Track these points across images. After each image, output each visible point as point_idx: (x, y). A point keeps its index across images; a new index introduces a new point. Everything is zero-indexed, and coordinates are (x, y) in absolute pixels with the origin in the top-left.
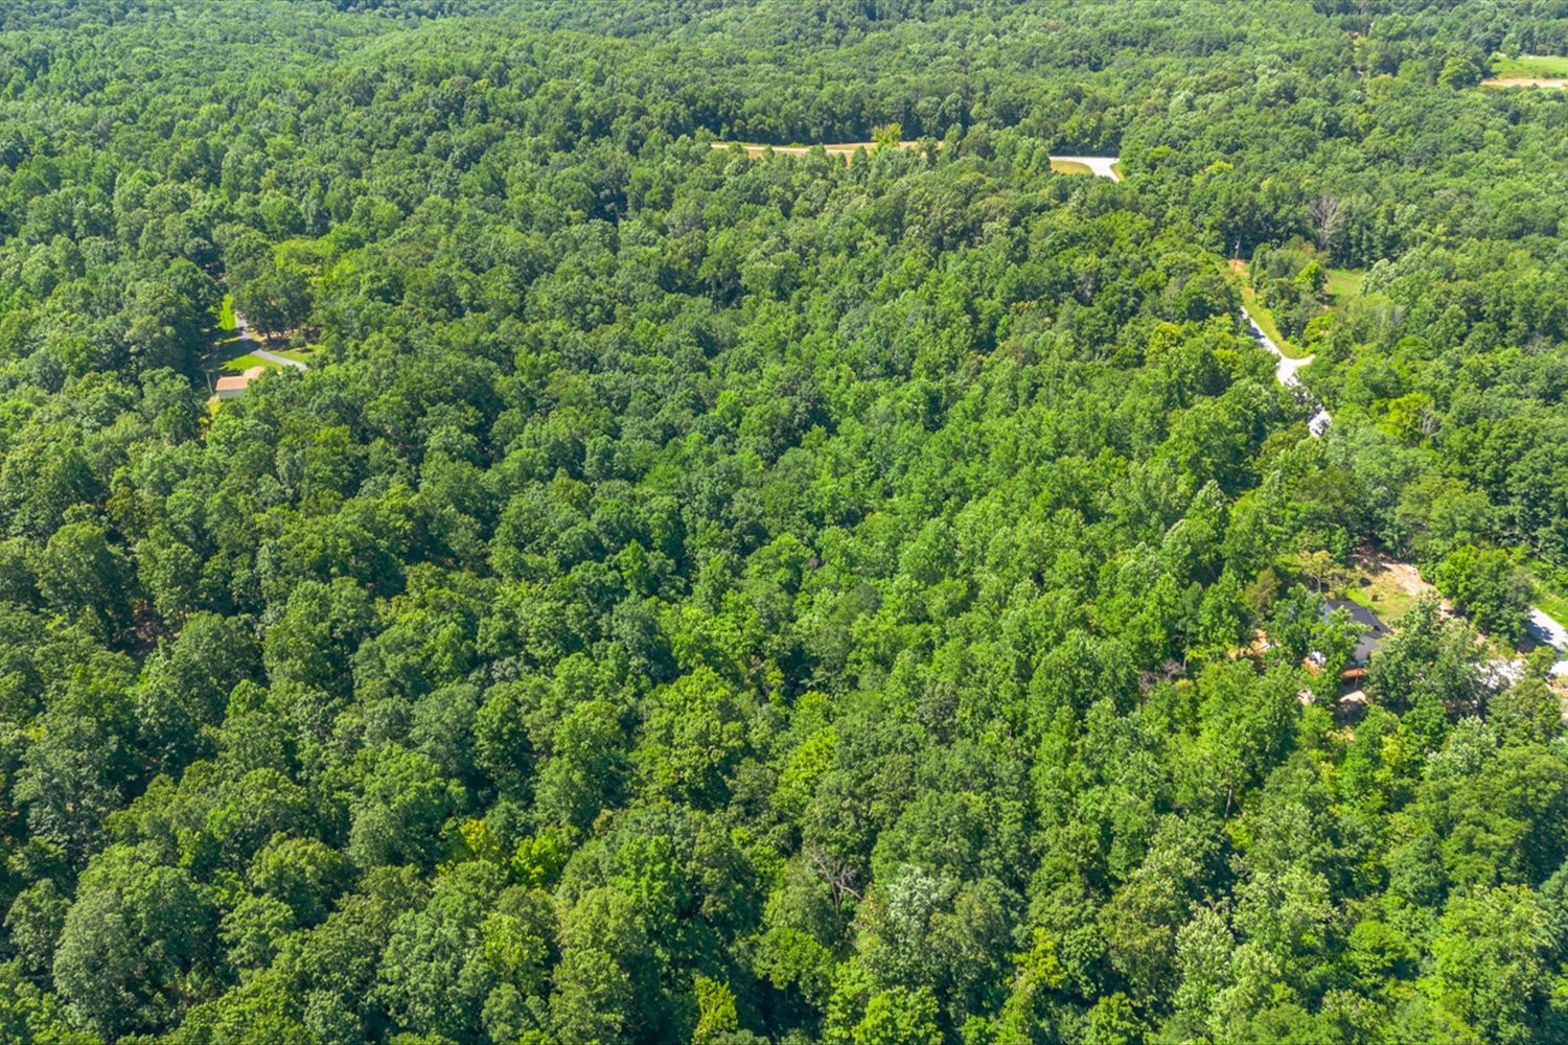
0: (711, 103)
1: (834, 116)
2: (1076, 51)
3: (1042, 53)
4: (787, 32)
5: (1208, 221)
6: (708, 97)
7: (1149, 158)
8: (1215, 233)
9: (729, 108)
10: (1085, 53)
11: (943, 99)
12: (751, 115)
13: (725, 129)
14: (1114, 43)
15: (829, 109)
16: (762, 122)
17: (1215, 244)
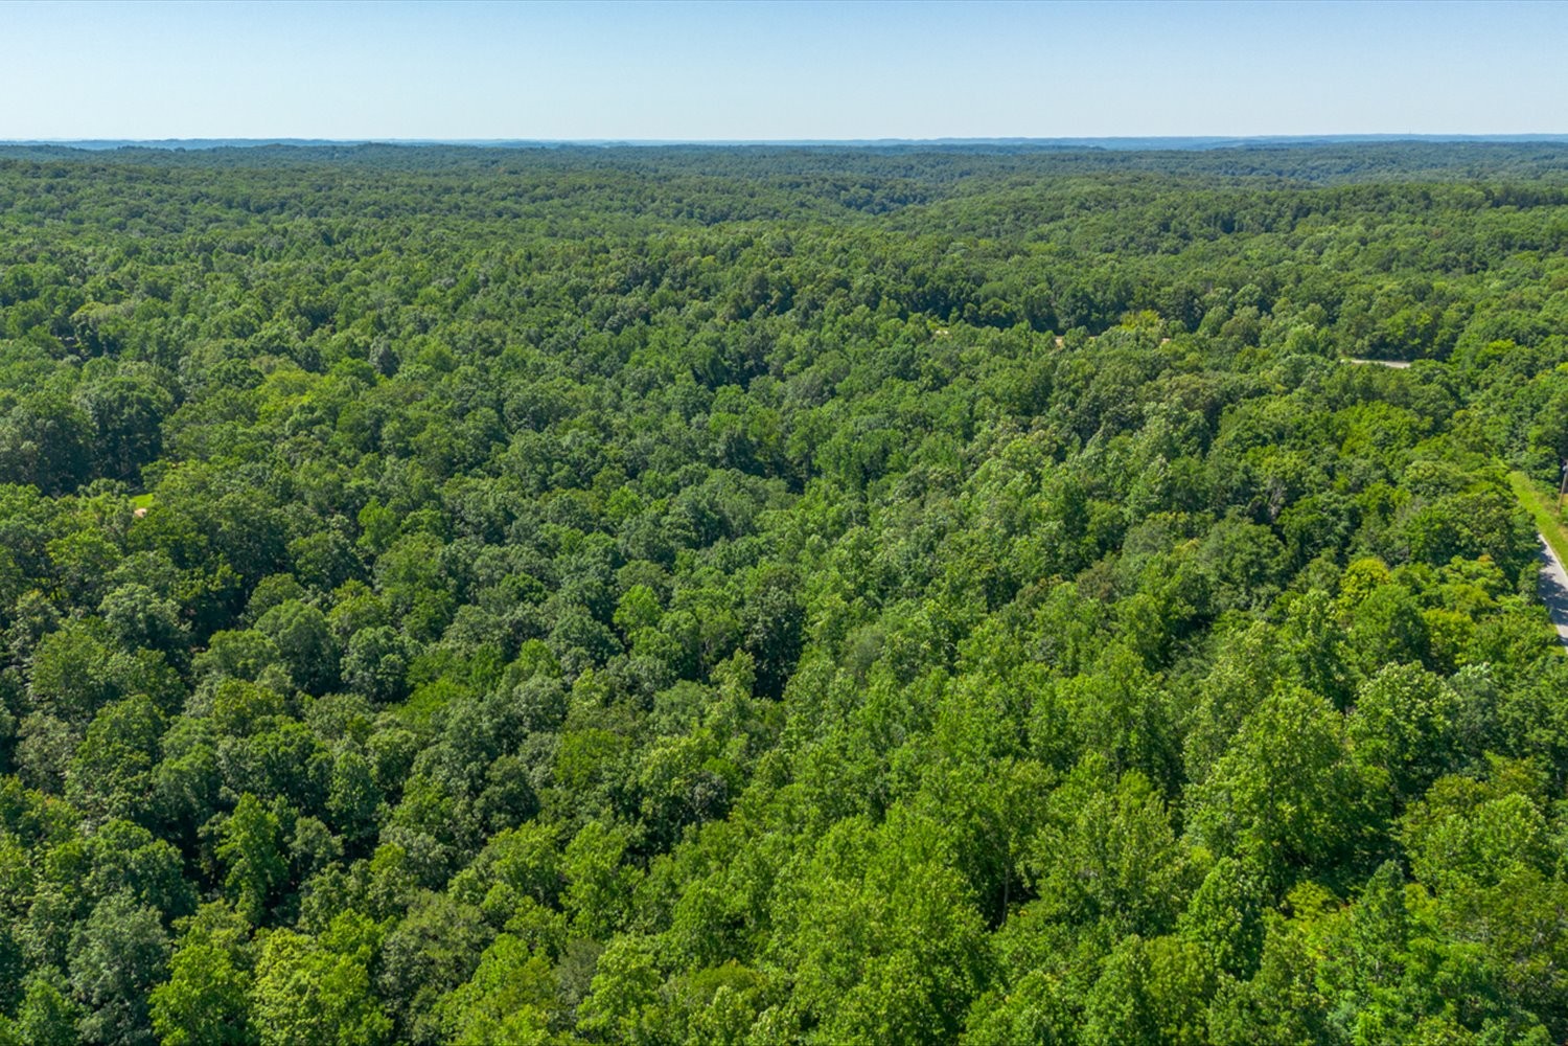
0: (942, 284)
1: (1091, 304)
2: (1452, 254)
3: (1403, 256)
4: (1116, 240)
5: (1534, 432)
6: (940, 278)
7: (1480, 355)
8: (1543, 450)
9: (962, 291)
10: (1463, 257)
11: (1236, 290)
12: (986, 299)
13: (955, 313)
14: (1508, 247)
15: (1086, 296)
16: (997, 307)
17: (1544, 466)
